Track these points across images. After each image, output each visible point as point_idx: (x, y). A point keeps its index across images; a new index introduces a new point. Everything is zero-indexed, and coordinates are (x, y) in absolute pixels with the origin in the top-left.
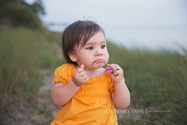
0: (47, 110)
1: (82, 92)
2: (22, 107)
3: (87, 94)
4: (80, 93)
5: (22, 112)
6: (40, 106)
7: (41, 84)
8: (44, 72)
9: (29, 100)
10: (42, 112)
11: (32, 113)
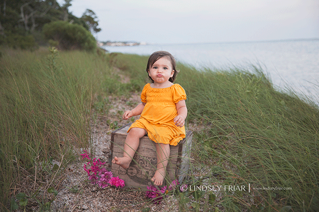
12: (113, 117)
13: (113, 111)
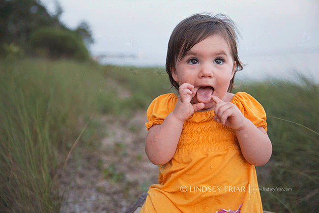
0: (117, 172)
1: (192, 136)
2: (80, 169)
3: (201, 138)
4: (190, 138)
5: (82, 176)
6: (106, 166)
7: (103, 136)
8: (104, 119)
9: (89, 159)
10: (110, 176)
11: (96, 176)
12: (107, 153)
13: (108, 142)
